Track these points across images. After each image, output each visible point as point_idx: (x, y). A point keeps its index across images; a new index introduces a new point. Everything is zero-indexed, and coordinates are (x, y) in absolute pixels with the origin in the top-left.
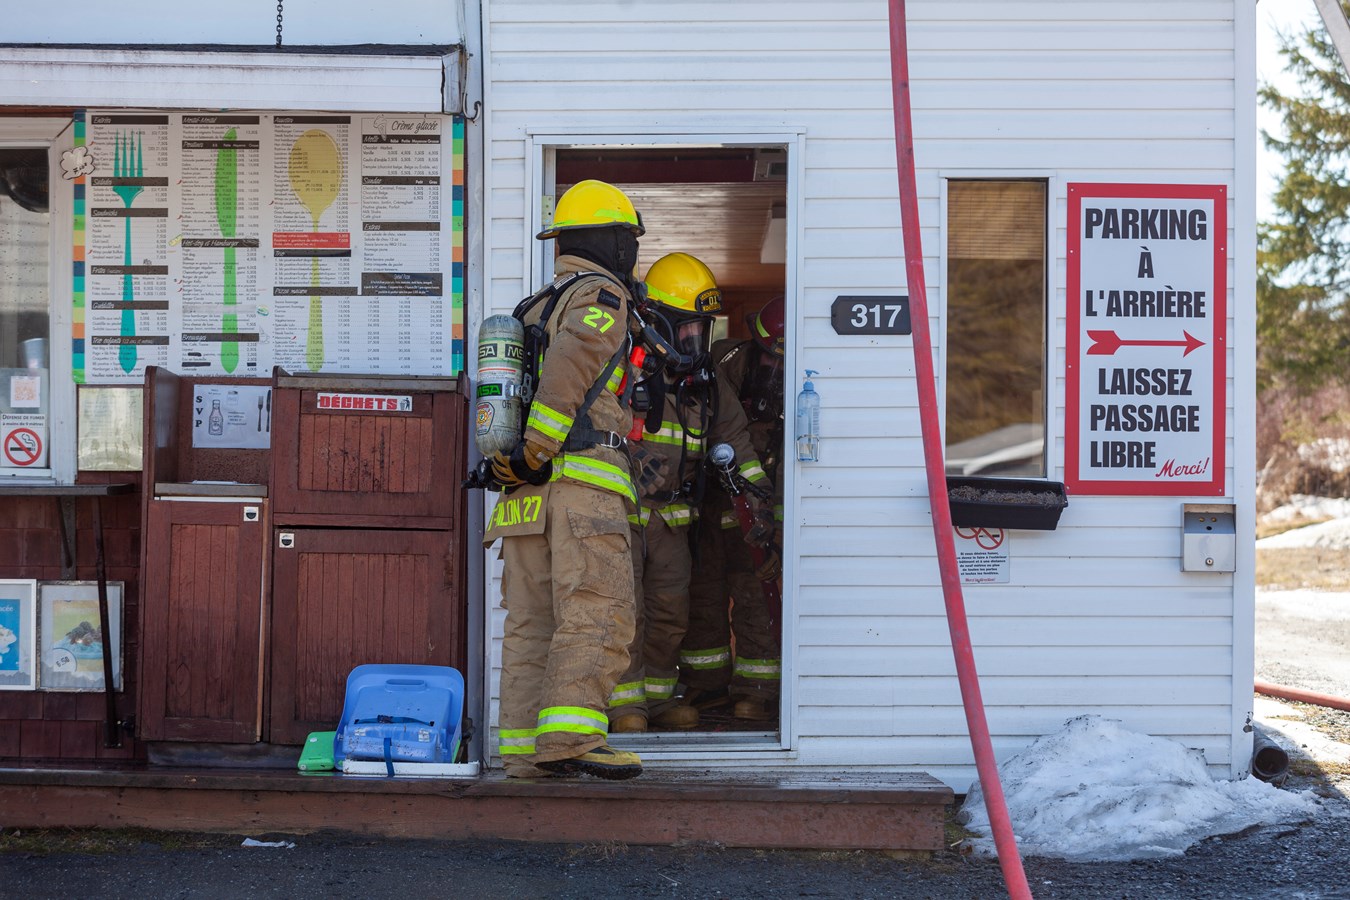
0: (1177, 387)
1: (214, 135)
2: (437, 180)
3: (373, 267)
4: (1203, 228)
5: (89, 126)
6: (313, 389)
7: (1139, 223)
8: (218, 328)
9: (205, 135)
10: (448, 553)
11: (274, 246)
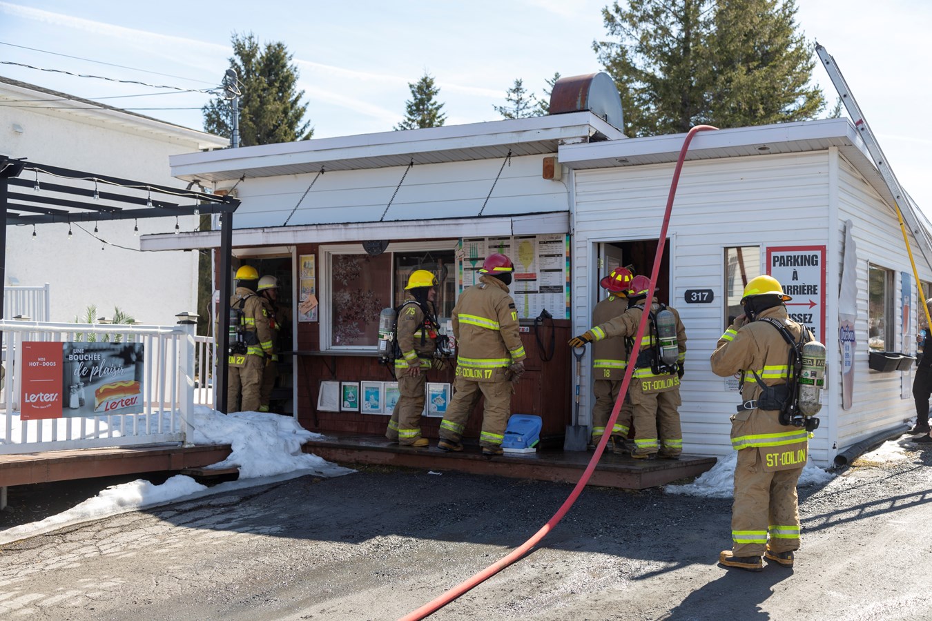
0: (807, 320)
2: (561, 255)
3: (543, 284)
4: (817, 261)
5: (463, 243)
7: (793, 261)
9: (495, 244)
10: (539, 378)
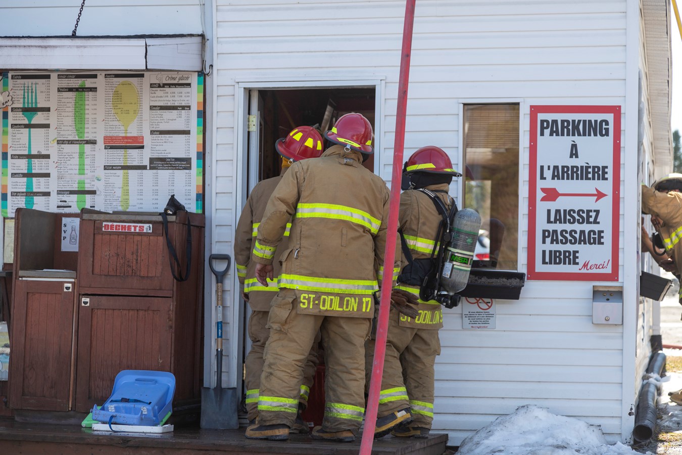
0: (592, 220)
1: (74, 85)
2: (189, 107)
3: (155, 154)
4: (607, 130)
5: (10, 81)
6: (100, 220)
7: (570, 127)
8: (75, 187)
9: (69, 85)
10: (170, 310)
11: (104, 144)
